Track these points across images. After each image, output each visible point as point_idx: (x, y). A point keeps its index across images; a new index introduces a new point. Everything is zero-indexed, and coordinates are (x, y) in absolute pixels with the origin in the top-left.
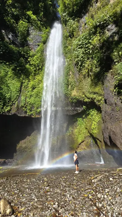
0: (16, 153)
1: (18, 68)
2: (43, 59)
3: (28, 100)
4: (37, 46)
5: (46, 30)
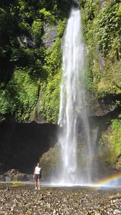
2: (60, 54)
3: (46, 103)
4: (53, 43)
5: (63, 22)
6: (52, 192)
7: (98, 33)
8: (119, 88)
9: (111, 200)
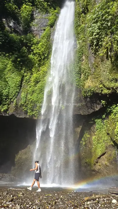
0: (14, 167)
1: (19, 59)
2: (49, 45)
3: (29, 96)
4: (43, 31)
5: (55, 11)
6: (25, 193)
7: (91, 29)
8: (105, 87)
9: (85, 202)
